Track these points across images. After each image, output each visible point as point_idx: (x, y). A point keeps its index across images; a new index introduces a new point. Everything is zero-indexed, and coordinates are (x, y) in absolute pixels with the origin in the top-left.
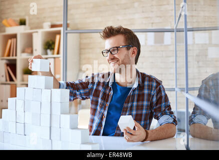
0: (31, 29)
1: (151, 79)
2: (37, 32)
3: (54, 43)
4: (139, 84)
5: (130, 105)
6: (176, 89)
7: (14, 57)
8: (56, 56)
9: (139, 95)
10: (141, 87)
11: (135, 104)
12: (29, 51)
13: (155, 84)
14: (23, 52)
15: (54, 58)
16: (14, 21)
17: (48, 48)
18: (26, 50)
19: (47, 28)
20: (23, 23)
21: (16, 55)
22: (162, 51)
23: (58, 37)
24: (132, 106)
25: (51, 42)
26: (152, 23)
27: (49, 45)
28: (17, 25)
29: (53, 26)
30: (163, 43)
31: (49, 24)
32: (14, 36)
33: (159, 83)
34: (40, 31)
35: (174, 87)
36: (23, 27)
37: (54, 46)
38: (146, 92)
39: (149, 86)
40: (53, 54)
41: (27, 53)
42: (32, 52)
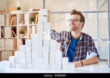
0: (23, 12)
1: (87, 36)
2: (27, 13)
3: (35, 18)
4: (82, 38)
5: (78, 48)
6: (98, 40)
7: (15, 26)
9: (82, 44)
10: (83, 40)
11: (81, 47)
13: (89, 38)
14: (20, 23)
15: (35, 25)
16: (15, 8)
17: (32, 21)
18: (21, 22)
19: (31, 11)
20: (19, 9)
21: (16, 25)
22: (88, 22)
23: (37, 15)
24: (79, 49)
25: (33, 18)
26: (82, 8)
27: (33, 19)
28: (16, 10)
29: (34, 10)
30: (88, 18)
31: (32, 9)
32: (15, 15)
33: (90, 38)
34: (28, 13)
35: (97, 39)
36: (19, 11)
37: (35, 20)
38: (85, 41)
39: (86, 39)
40: (35, 24)
41: (21, 23)
42: (24, 23)
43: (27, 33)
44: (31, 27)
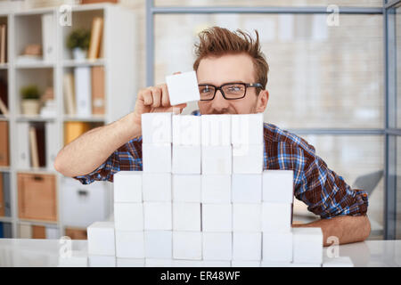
2: (51, 12)
3: (89, 35)
7: (3, 65)
8: (93, 60)
12: (35, 50)
14: (22, 53)
15: (91, 67)
17: (78, 45)
18: (28, 51)
19: (74, 4)
23: (97, 22)
25: (82, 34)
27: (79, 40)
40: (88, 56)
41: (30, 54)
42: (40, 54)
43: (52, 97)
44: (71, 71)
